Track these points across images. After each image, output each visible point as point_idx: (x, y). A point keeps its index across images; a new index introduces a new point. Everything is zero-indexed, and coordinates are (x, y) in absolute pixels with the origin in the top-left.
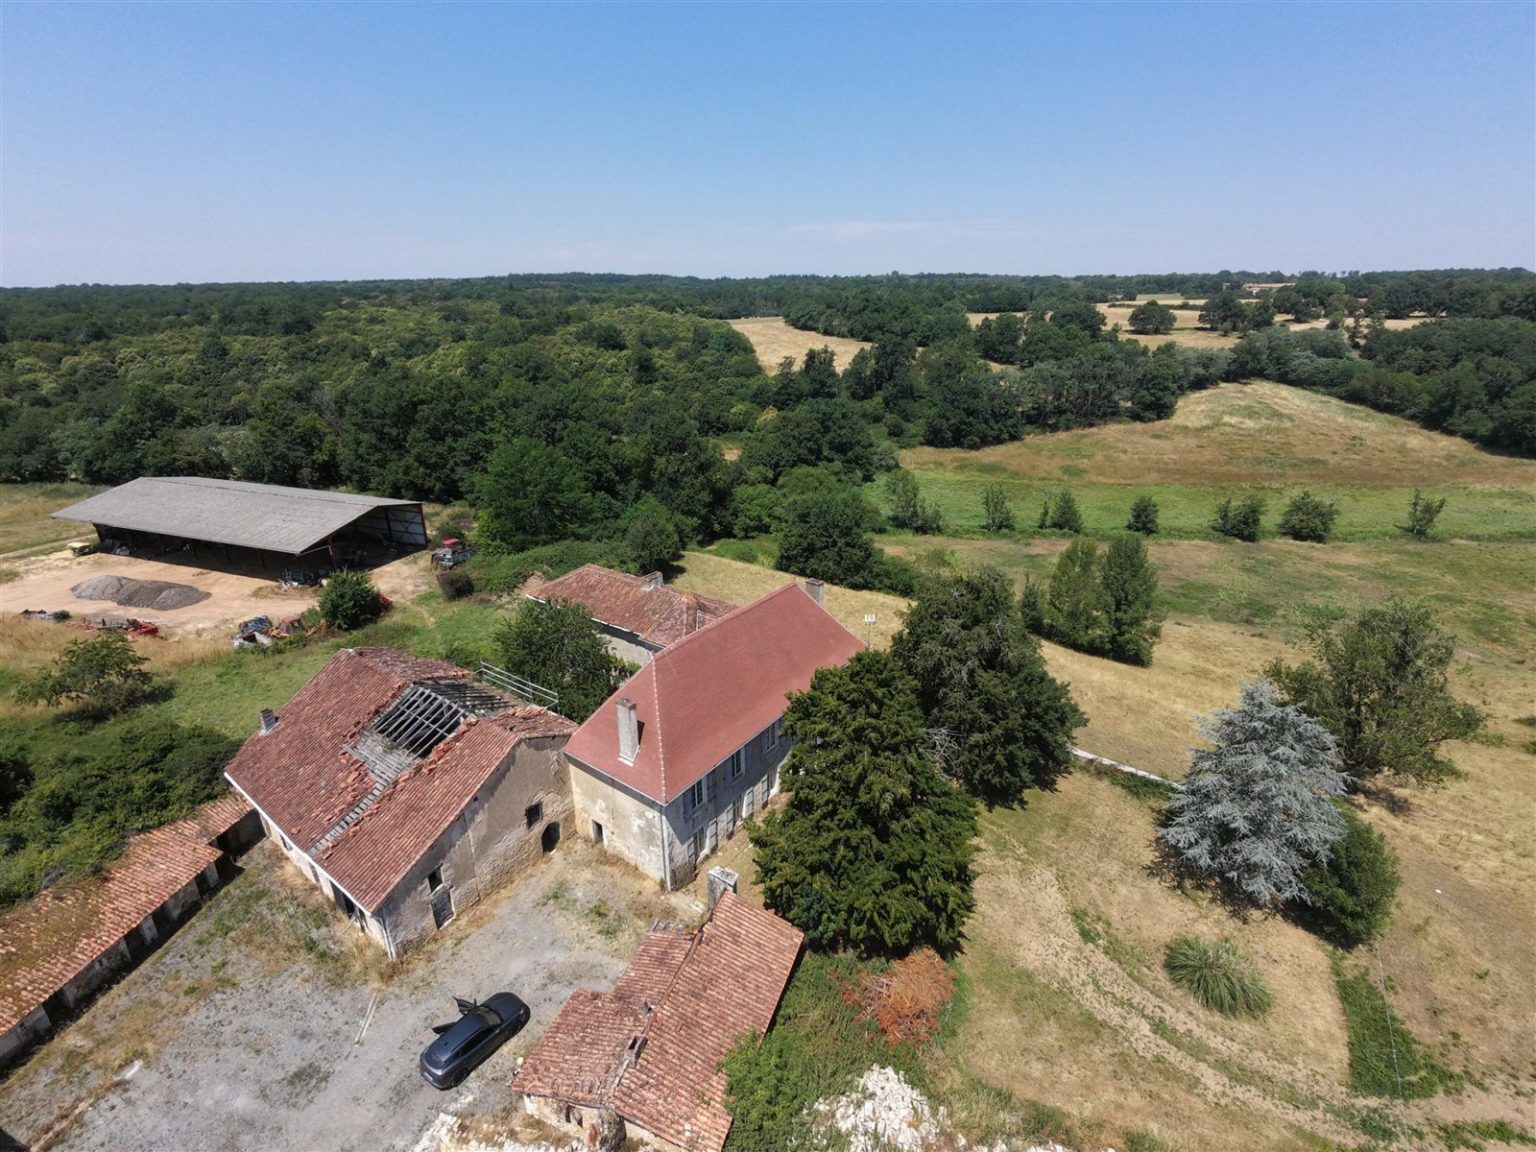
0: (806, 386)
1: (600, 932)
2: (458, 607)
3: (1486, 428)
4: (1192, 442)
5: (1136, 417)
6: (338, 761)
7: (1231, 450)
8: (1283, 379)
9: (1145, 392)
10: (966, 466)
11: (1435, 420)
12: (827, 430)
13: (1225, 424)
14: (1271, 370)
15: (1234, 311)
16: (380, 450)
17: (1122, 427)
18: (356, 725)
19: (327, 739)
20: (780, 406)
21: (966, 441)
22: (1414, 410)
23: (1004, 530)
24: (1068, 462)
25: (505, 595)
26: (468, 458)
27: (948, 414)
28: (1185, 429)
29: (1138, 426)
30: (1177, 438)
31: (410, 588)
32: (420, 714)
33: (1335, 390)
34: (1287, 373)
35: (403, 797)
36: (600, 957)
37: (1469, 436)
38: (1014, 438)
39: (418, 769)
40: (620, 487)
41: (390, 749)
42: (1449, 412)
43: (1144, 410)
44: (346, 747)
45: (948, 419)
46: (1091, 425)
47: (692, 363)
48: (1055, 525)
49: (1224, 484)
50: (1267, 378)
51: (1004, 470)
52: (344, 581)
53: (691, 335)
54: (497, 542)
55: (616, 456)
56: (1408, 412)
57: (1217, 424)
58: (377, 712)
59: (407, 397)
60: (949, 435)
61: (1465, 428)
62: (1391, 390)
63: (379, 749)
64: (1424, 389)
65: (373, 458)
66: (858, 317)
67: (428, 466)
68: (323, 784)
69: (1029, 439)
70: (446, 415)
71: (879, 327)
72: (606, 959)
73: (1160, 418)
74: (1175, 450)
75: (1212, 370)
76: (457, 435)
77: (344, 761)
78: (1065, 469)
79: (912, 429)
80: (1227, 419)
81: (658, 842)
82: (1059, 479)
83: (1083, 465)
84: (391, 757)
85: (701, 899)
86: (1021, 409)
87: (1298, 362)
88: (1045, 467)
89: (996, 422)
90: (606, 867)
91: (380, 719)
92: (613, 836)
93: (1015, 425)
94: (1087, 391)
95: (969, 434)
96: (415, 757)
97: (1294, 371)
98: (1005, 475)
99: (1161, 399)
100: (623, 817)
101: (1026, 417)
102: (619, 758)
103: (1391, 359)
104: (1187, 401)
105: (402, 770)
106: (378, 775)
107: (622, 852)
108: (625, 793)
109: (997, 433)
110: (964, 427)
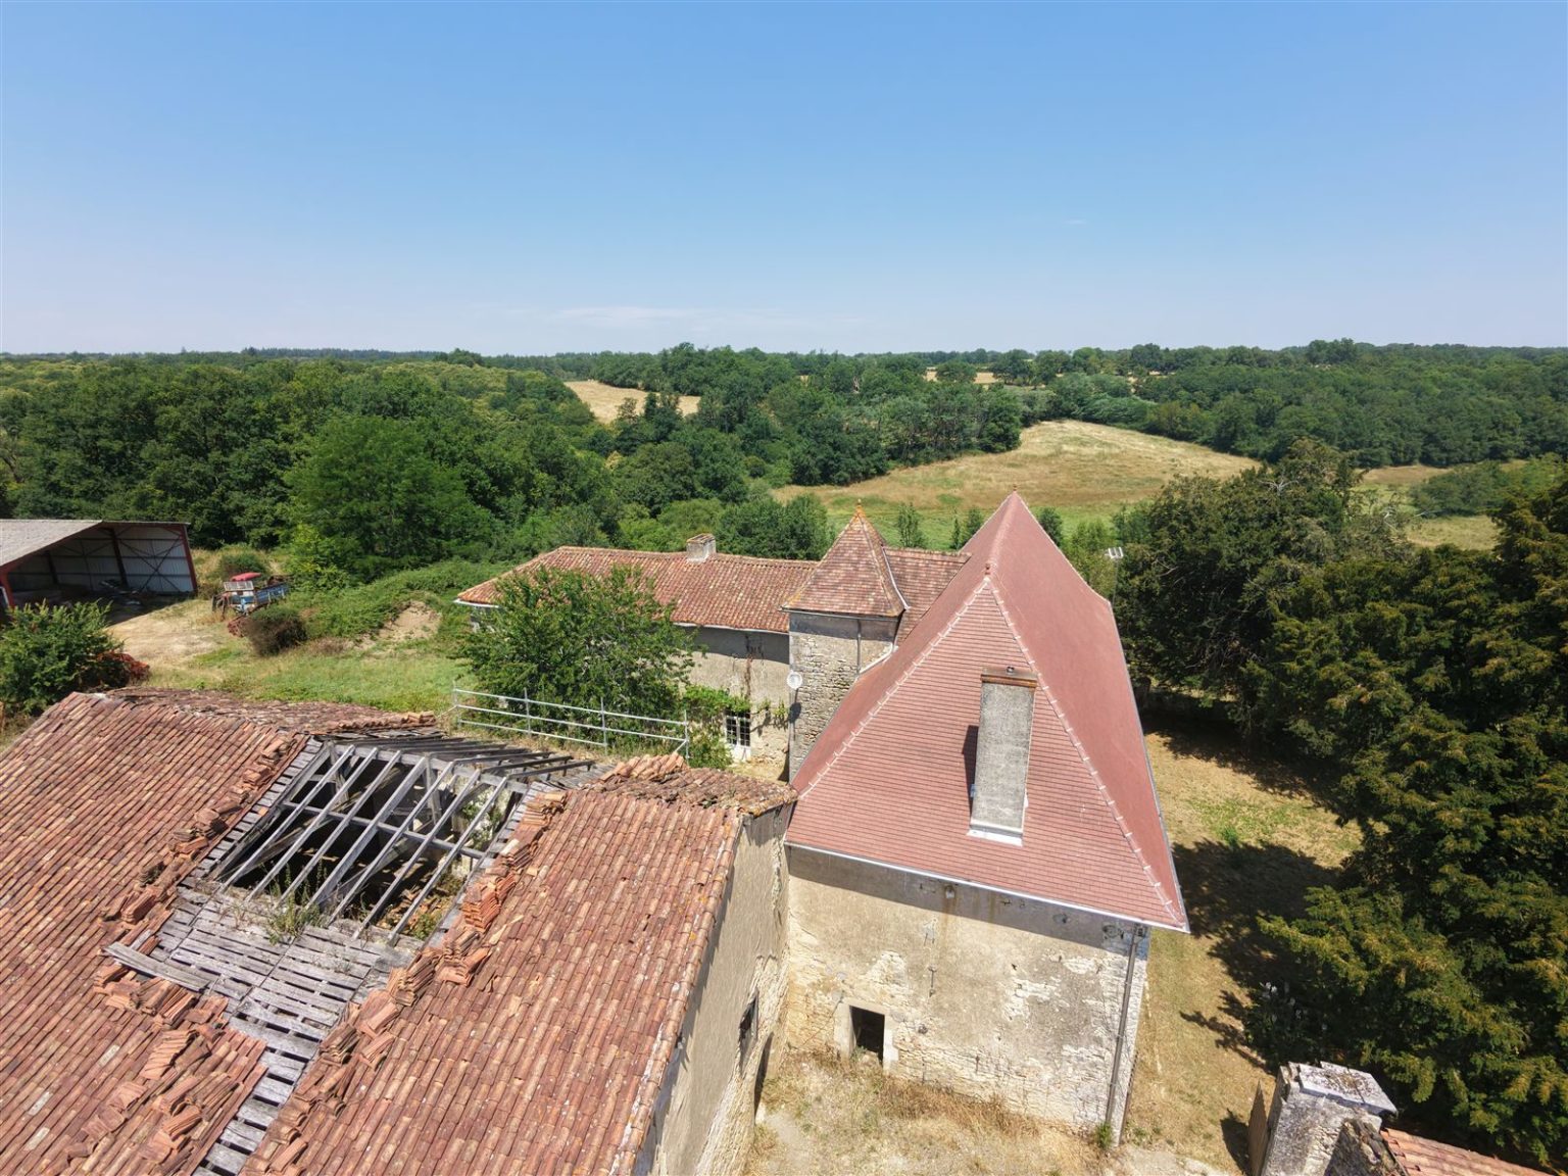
0: (650, 431)
2: (285, 664)
4: (1043, 469)
5: (988, 449)
6: (95, 1003)
7: (1080, 474)
8: (1089, 418)
9: (993, 425)
10: (843, 501)
11: (1223, 443)
12: (697, 464)
13: (1066, 452)
14: (1078, 410)
15: (1022, 367)
16: (89, 475)
17: (977, 458)
18: (151, 877)
19: (42, 940)
20: (627, 451)
21: (835, 477)
22: (1205, 437)
24: (941, 491)
25: (366, 639)
26: (247, 477)
27: (813, 450)
28: (1034, 459)
29: (992, 457)
30: (1032, 466)
31: (180, 648)
32: (369, 810)
33: (1134, 425)
34: (1091, 413)
35: (397, 1087)
37: (1253, 456)
38: (881, 473)
39: (426, 976)
40: (501, 501)
41: (291, 931)
42: (1233, 437)
43: (995, 442)
44: (124, 953)
45: (814, 455)
46: (949, 458)
47: (512, 410)
49: (1089, 503)
50: (1073, 417)
51: (883, 503)
52: (43, 625)
53: (502, 385)
54: (333, 569)
55: (492, 458)
56: (1200, 439)
57: (1059, 453)
58: (218, 828)
59: (137, 395)
60: (817, 472)
61: (1250, 448)
62: (1184, 419)
63: (254, 934)
64: (1211, 419)
65: (77, 489)
66: (681, 372)
67: (180, 492)
68: (42, 1101)
69: (895, 473)
70: (209, 416)
71: (706, 381)
73: (1009, 449)
74: (1033, 477)
75: (1037, 408)
76: (226, 446)
77: (121, 1001)
78: (943, 498)
79: (774, 469)
80: (1065, 448)
81: (1100, 1032)
82: (939, 508)
83: (956, 495)
84: (302, 954)
85: (1198, 1152)
86: (883, 444)
87: (1098, 402)
88: (922, 498)
89: (863, 457)
90: (920, 1122)
91: (234, 848)
92: (922, 1039)
93: (880, 460)
94: (944, 423)
95: (838, 469)
96: (390, 937)
97: (1097, 411)
98: (885, 507)
99: (1007, 430)
100: (973, 983)
101: (889, 451)
102: (971, 833)
103: (1173, 396)
104: (1025, 434)
105: (362, 990)
106: (269, 1026)
107: (951, 1073)
108: (992, 919)
109: (865, 468)
110: (831, 462)
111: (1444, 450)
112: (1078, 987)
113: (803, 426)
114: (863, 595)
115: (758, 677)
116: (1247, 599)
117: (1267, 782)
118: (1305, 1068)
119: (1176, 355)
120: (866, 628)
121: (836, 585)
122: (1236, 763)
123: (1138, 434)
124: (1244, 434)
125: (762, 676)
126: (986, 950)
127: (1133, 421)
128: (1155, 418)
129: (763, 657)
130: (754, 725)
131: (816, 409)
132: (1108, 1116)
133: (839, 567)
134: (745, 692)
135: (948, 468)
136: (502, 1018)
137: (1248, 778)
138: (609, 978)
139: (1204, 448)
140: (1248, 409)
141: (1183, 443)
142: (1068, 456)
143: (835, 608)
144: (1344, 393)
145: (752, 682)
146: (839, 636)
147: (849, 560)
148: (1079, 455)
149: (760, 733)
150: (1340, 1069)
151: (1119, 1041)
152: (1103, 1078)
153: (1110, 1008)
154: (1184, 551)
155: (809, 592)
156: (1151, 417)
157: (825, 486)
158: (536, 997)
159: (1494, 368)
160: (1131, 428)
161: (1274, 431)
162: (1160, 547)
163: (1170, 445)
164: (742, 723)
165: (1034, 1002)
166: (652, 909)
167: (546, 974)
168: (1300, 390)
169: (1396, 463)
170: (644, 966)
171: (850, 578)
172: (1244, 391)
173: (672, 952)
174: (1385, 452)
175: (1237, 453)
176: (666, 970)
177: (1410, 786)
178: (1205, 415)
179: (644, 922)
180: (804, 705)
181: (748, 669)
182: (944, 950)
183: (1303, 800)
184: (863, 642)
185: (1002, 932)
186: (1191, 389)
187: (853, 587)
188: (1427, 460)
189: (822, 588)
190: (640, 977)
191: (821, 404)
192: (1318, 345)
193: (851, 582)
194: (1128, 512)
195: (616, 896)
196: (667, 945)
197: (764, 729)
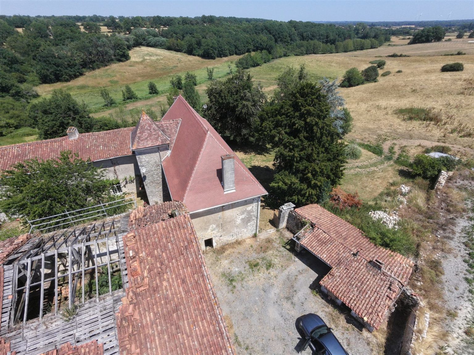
1: (267, 269)
3: (201, 52)
4: (141, 66)
5: (120, 61)
7: (154, 67)
8: (148, 45)
9: (118, 51)
10: (70, 88)
11: (190, 52)
13: (147, 59)
14: (144, 43)
15: (117, 25)
17: (117, 65)
21: (62, 78)
23: (113, 105)
24: (109, 79)
27: (46, 67)
28: (137, 63)
29: (121, 63)
30: (137, 65)
35: (149, 318)
36: (283, 274)
37: (198, 56)
38: (81, 74)
42: (192, 50)
43: (121, 57)
45: (48, 70)
46: (106, 66)
48: (128, 98)
50: (143, 45)
51: (88, 87)
56: (184, 51)
60: (52, 77)
61: (197, 53)
63: (57, 324)
64: (183, 44)
69: (87, 74)
72: (286, 272)
73: (127, 60)
74: (139, 69)
75: (131, 43)
78: (111, 81)
79: (29, 77)
80: (146, 58)
81: (254, 218)
82: (111, 86)
83: (115, 80)
84: (83, 317)
85: (268, 228)
86: (77, 62)
87: (150, 39)
88: (103, 83)
89: (71, 68)
90: (226, 253)
91: (10, 313)
92: (221, 238)
93: (79, 69)
94: (99, 52)
95: (62, 75)
96: (111, 294)
97: (150, 42)
98: (90, 89)
99: (124, 53)
100: (230, 222)
101: (81, 65)
102: (225, 193)
103: (172, 36)
104: (131, 53)
105: (116, 309)
106: (91, 337)
107: (227, 241)
108: (232, 208)
109: (74, 73)
110: (57, 72)
111: (239, 50)
112: (249, 212)
113: (35, 56)
114: (157, 139)
115: (119, 171)
116: (237, 113)
117: (246, 152)
118: (283, 206)
119: (167, 20)
120: (160, 149)
121: (146, 138)
122: (239, 150)
123: (166, 50)
124: (195, 49)
125: (121, 170)
126: (232, 214)
127: (162, 46)
128: (169, 44)
129: (119, 164)
130: (122, 185)
131: (38, 48)
132: (256, 231)
133: (145, 132)
134: (116, 177)
135: (108, 69)
136: (164, 288)
137: (241, 153)
138: (183, 264)
139: (185, 54)
140: (194, 41)
141: (179, 53)
142: (148, 61)
143: (150, 145)
144: (215, 34)
145: (117, 173)
146: (153, 153)
147: (147, 129)
148: (152, 60)
149: (125, 187)
150: (287, 204)
151: (257, 218)
152: (255, 226)
153: (255, 213)
154: (219, 102)
155: (138, 142)
156: (168, 44)
157: (59, 83)
158: (168, 279)
159: (244, 26)
160: (163, 49)
161: (202, 47)
162: (213, 102)
163: (176, 54)
164: (117, 186)
165: (242, 219)
166: (182, 245)
167: (167, 273)
168: (205, 33)
169: (231, 55)
170: (190, 257)
171: (150, 135)
172: (191, 34)
173: (194, 250)
174: (228, 52)
175: (194, 55)
176: (196, 254)
177: (289, 151)
178: (183, 42)
179: (182, 248)
180: (147, 175)
181: (115, 170)
182: (223, 219)
183: (253, 154)
184: (161, 153)
185: (234, 209)
186: (176, 34)
187: (152, 137)
188: (237, 54)
189: (142, 140)
190: (191, 259)
191: (40, 45)
192: (204, 17)
193: (151, 136)
194: (174, 79)
195: (170, 247)
196: (192, 250)
197: (126, 185)
